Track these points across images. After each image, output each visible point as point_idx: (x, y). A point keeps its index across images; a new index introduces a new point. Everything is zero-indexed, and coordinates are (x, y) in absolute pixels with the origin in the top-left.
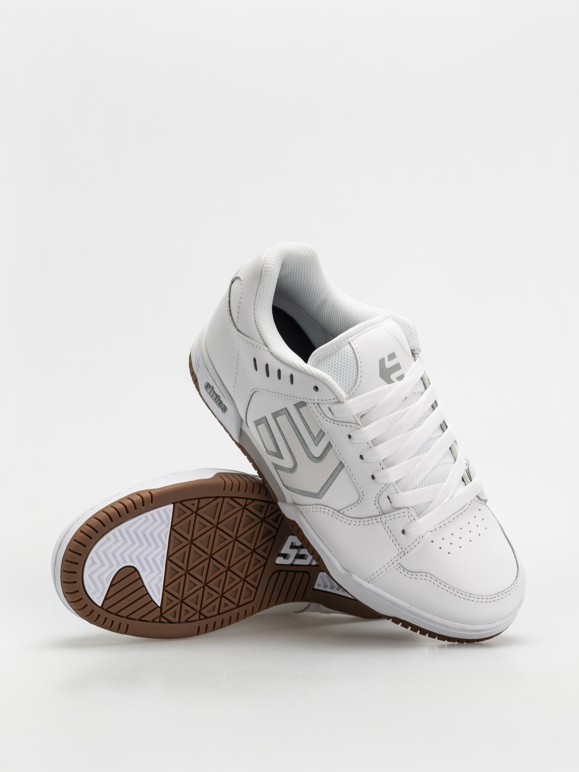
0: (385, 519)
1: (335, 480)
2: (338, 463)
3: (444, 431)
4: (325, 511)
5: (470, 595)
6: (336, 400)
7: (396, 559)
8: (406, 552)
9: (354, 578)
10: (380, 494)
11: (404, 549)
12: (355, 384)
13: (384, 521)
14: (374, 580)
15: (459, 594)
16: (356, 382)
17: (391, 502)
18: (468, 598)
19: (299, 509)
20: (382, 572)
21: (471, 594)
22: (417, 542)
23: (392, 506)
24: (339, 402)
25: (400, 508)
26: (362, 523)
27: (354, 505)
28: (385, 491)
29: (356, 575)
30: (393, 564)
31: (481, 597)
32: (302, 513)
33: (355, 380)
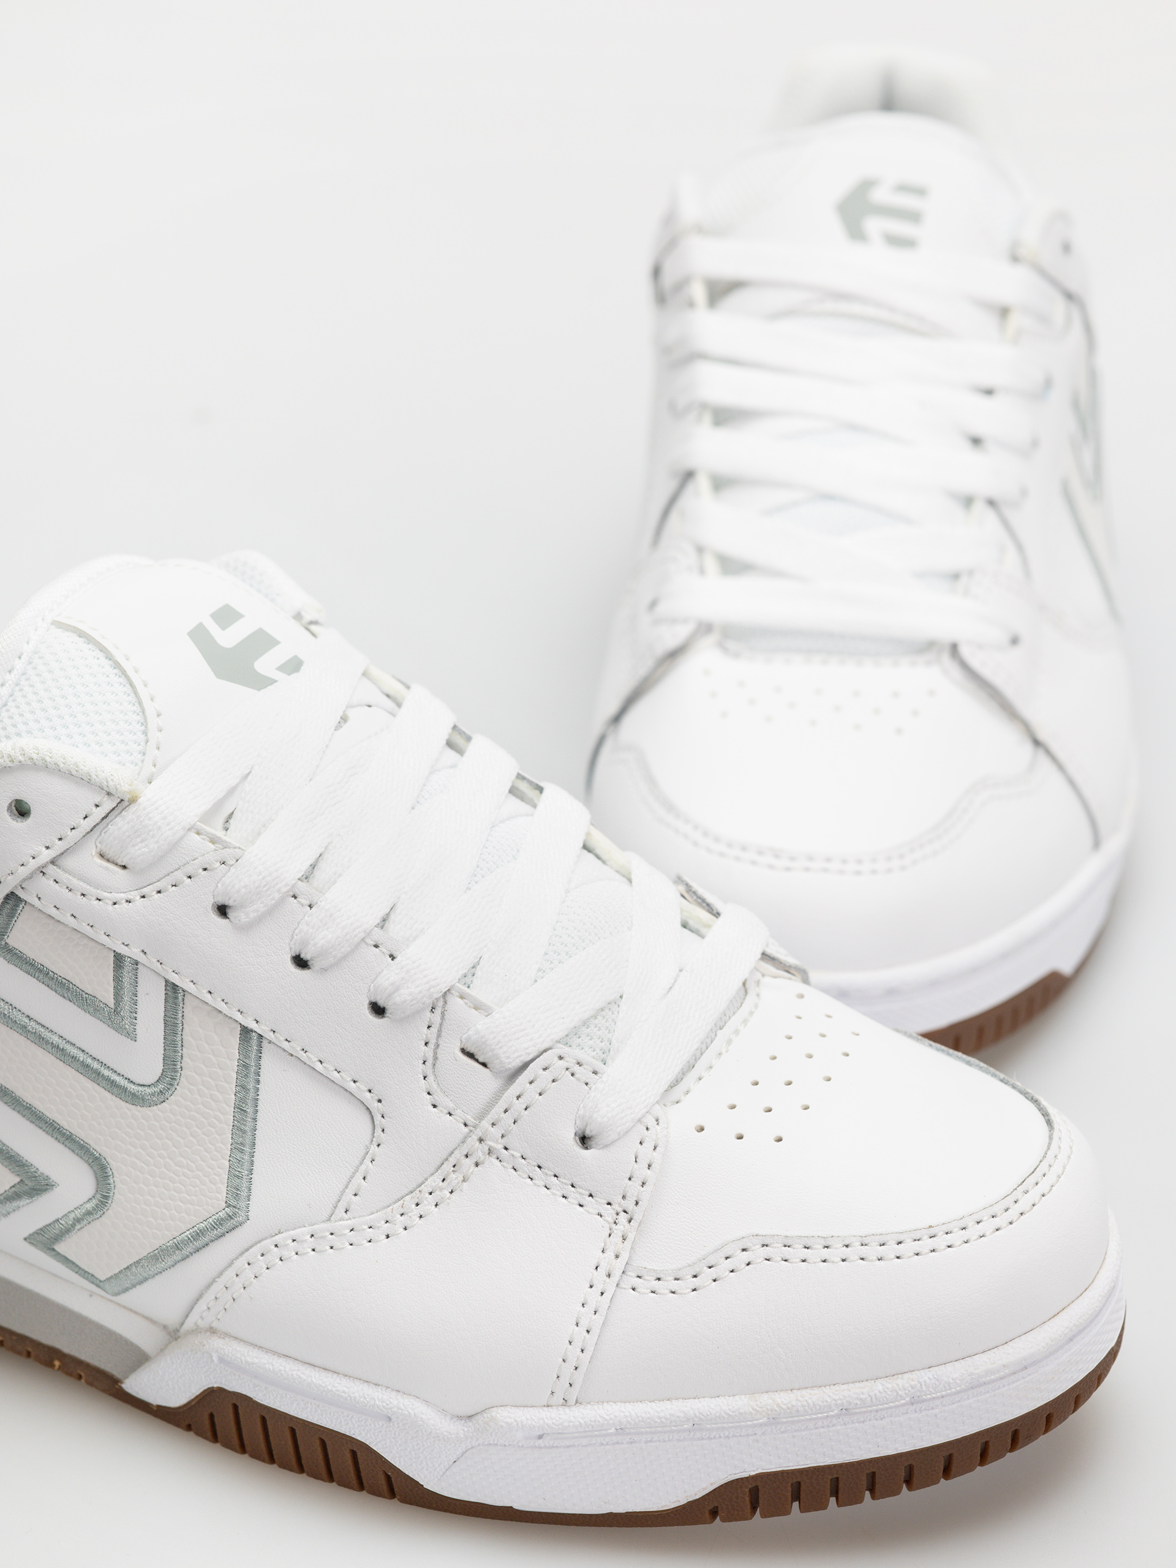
0: (496, 1132)
1: (260, 1115)
2: (235, 1040)
3: (535, 806)
4: (285, 1254)
5: (932, 1231)
6: (108, 805)
7: (610, 1254)
8: (629, 1205)
9: (508, 1420)
10: (431, 1054)
11: (617, 1199)
12: (145, 733)
13: (497, 1142)
14: (579, 1377)
15: (891, 1250)
16: (145, 723)
17: (484, 1065)
18: (931, 1243)
19: (196, 1330)
20: (588, 1331)
21: (930, 1227)
22: (649, 1145)
23: (496, 1074)
24: (123, 804)
25: (525, 1066)
26: (428, 1202)
27: (367, 1161)
28: (443, 1034)
29: (508, 1408)
30: (609, 1276)
31: (970, 1223)
32: (212, 1331)
33: (139, 718)
